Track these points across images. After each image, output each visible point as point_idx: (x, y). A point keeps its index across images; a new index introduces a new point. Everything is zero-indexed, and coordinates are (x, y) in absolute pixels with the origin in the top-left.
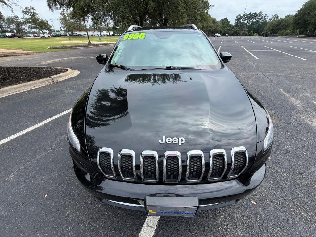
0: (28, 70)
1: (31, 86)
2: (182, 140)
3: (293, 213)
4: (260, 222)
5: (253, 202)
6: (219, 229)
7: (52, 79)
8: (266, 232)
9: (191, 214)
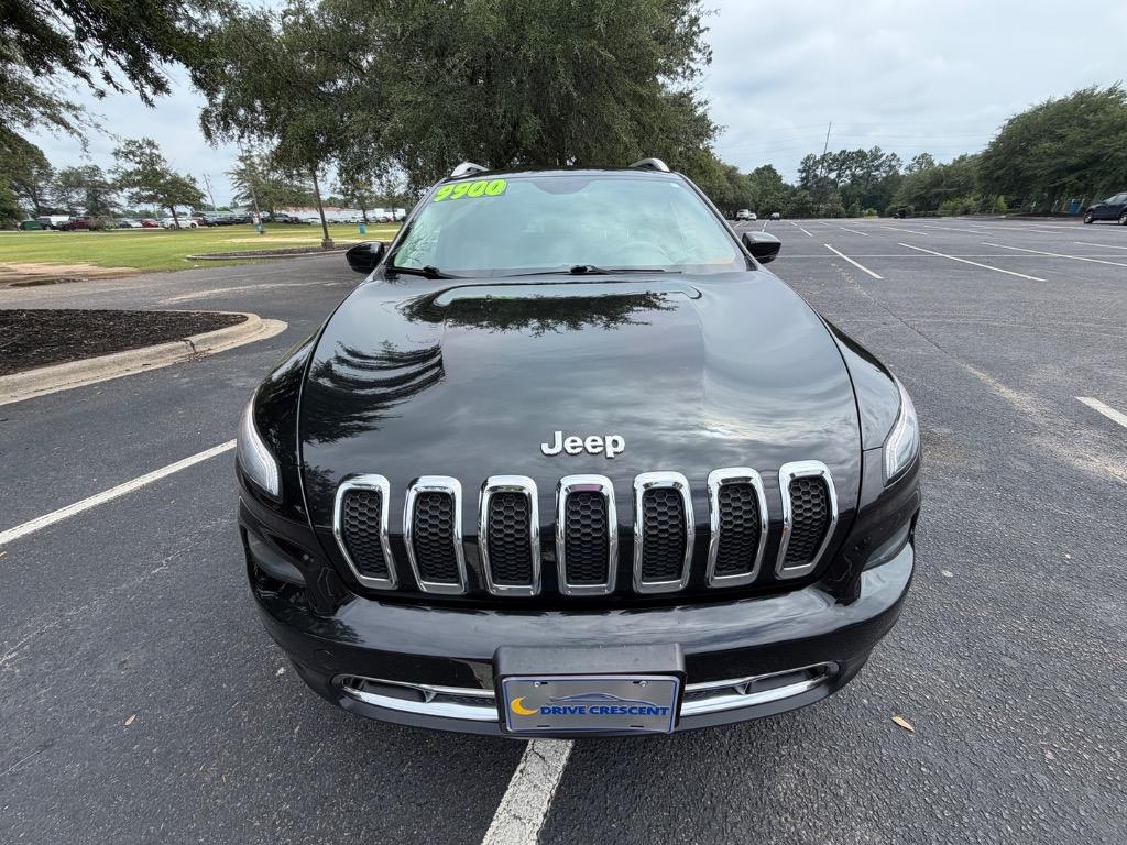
0: (110, 320)
1: (117, 369)
2: (615, 443)
3: (1049, 755)
4: (931, 791)
5: (899, 720)
6: (780, 822)
7: (192, 345)
8: (956, 825)
9: (661, 712)
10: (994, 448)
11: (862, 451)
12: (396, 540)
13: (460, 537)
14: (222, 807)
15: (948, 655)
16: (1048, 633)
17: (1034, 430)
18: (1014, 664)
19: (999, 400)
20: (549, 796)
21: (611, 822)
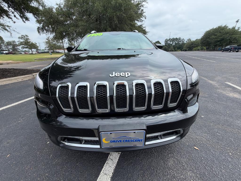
0: (14, 70)
1: (15, 80)
2: (128, 74)
3: (230, 154)
4: (204, 163)
5: (195, 147)
6: (170, 172)
7: (33, 75)
8: (211, 170)
9: (141, 141)
10: (209, 92)
11: (187, 76)
12: (73, 98)
13: (89, 97)
14: (30, 175)
15: (205, 133)
16: (226, 128)
17: (217, 88)
18: (219, 134)
19: (209, 83)
20: (113, 169)
21: (129, 174)
